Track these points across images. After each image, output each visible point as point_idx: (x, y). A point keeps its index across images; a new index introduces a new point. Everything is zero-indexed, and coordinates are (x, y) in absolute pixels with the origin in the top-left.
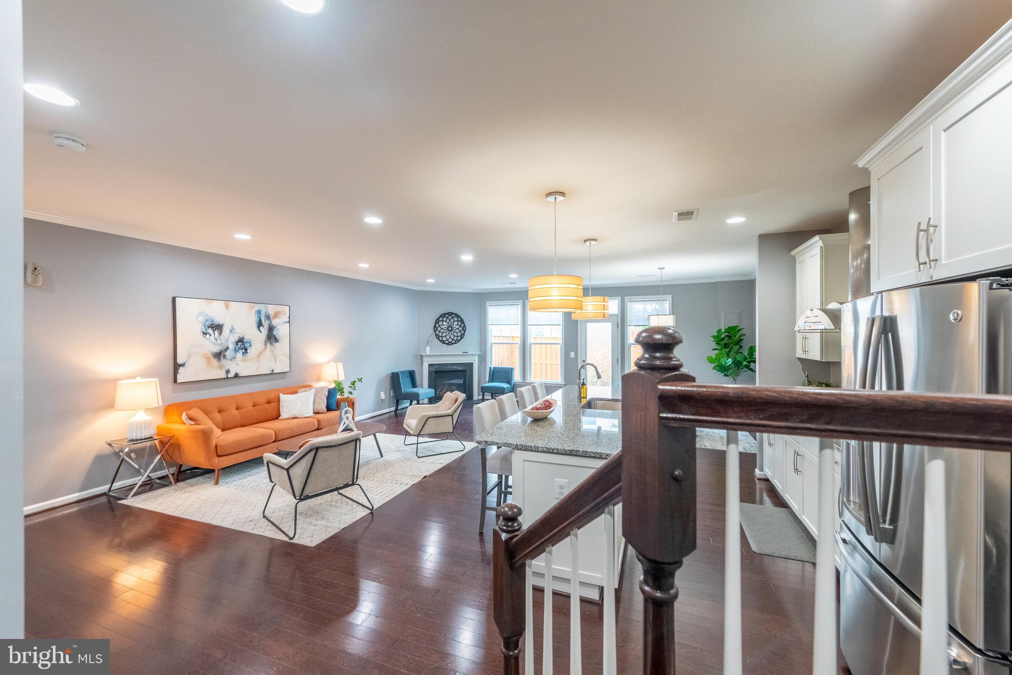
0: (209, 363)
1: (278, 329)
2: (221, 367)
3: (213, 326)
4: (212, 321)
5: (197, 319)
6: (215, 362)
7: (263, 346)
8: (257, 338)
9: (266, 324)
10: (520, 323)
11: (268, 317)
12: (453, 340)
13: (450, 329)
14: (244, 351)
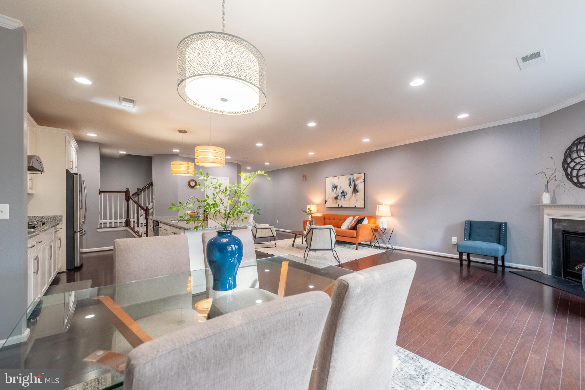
0: (333, 201)
1: (358, 186)
3: (335, 187)
9: (353, 184)
11: (354, 181)
14: (344, 196)
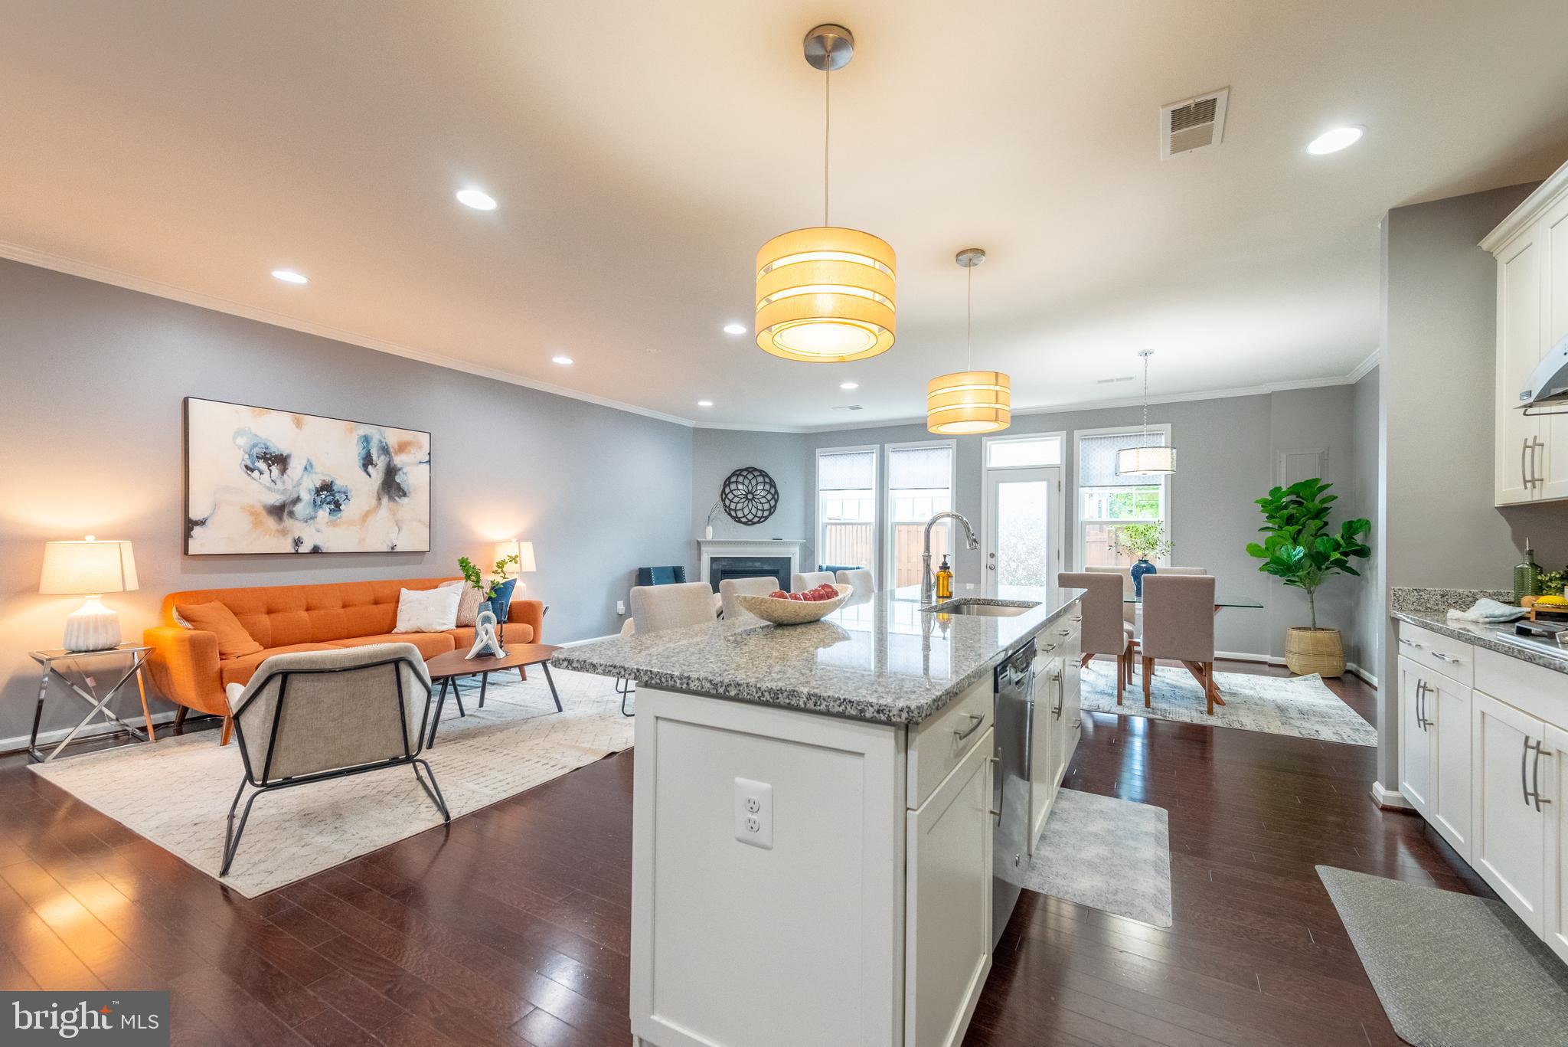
0: (257, 523)
1: (404, 474)
2: (283, 533)
3: (268, 456)
4: (267, 448)
5: (235, 443)
6: (271, 522)
7: (374, 502)
8: (362, 487)
10: (874, 488)
11: (385, 450)
12: (755, 516)
13: (750, 496)
14: (332, 506)
